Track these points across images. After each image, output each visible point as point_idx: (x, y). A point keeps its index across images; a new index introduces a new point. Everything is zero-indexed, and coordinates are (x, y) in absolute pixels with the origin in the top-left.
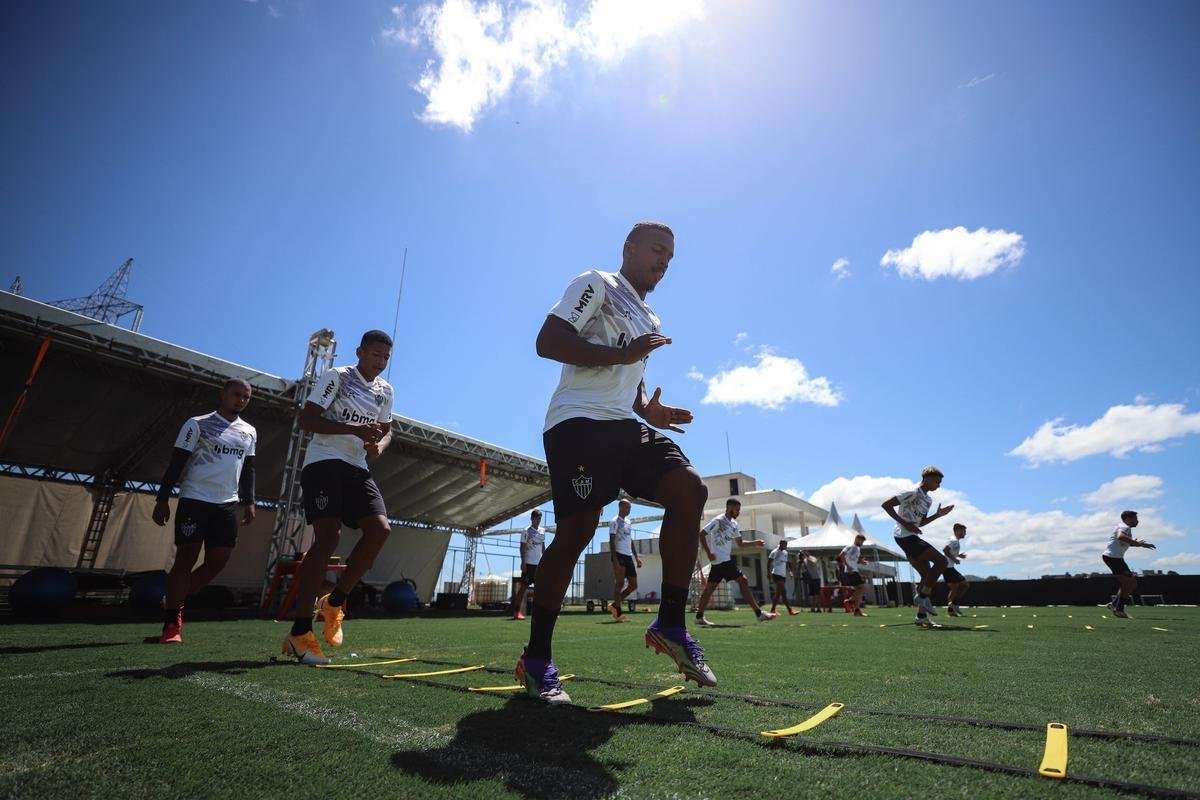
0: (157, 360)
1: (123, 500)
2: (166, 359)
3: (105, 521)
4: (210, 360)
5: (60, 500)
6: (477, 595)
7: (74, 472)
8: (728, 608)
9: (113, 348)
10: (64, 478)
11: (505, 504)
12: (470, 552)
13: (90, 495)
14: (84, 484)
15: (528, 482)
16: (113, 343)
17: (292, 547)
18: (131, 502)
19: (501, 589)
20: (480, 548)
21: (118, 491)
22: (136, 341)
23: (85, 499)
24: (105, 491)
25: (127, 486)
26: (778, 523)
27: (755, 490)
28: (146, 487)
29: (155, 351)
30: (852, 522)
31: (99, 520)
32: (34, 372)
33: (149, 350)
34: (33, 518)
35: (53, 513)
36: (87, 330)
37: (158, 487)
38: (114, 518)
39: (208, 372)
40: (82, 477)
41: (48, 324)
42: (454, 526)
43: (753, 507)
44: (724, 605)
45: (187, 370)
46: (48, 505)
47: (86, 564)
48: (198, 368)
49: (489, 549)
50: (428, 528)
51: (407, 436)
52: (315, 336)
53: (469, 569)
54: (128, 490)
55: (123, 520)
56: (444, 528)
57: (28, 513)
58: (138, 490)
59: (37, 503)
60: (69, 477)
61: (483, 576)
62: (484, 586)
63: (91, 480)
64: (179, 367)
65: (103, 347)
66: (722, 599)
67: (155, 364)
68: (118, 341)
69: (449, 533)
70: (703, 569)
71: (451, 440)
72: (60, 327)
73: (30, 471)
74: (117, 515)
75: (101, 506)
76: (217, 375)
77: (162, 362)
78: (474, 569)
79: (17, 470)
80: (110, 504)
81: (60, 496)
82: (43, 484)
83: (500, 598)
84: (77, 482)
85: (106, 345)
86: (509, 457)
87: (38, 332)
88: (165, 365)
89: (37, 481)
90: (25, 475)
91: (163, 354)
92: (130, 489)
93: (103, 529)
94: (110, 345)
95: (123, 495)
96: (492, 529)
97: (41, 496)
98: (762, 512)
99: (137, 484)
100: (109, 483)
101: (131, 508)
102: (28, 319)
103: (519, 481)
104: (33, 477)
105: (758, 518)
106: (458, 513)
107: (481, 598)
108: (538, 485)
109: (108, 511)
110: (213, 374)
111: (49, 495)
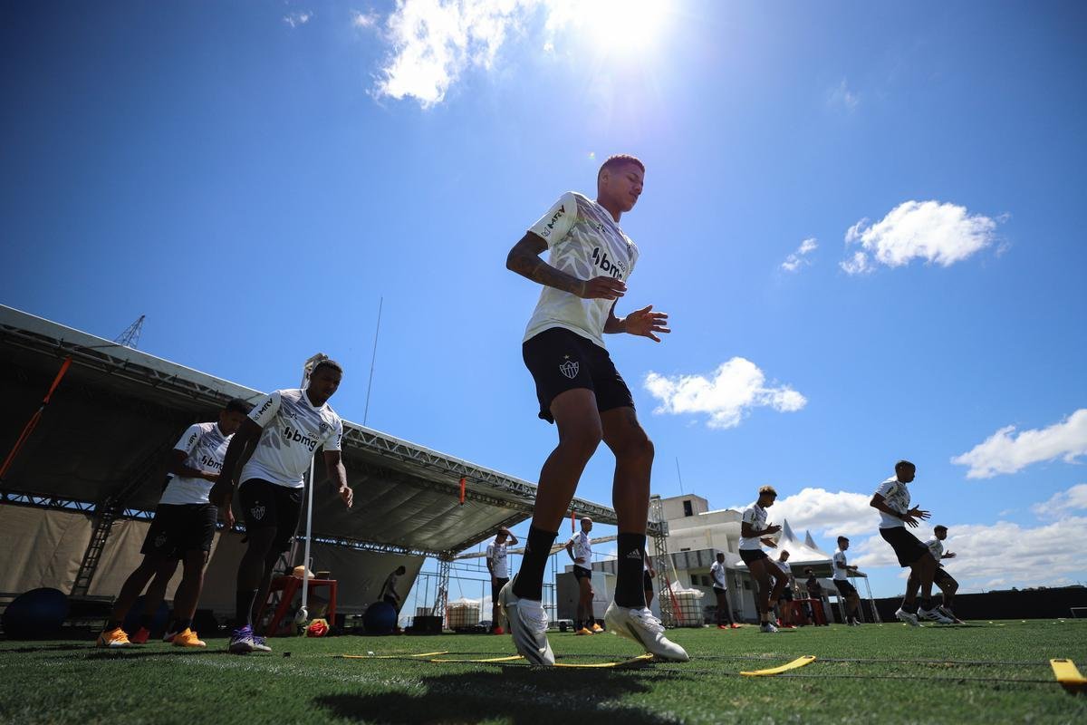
0: (166, 379)
1: (120, 528)
2: (174, 379)
3: (101, 548)
4: (215, 381)
5: (62, 528)
6: (450, 620)
7: (78, 501)
8: (698, 626)
9: (127, 369)
10: (68, 506)
11: (475, 527)
12: (443, 577)
13: (90, 523)
14: (86, 512)
15: (498, 505)
16: (128, 364)
17: (283, 563)
18: (127, 528)
19: (473, 612)
20: (452, 573)
21: (117, 519)
22: (148, 362)
23: (86, 524)
24: (103, 519)
25: (125, 514)
26: (733, 543)
27: (708, 511)
28: (142, 515)
29: (165, 371)
30: (804, 538)
31: (97, 546)
32: (52, 390)
33: (159, 370)
34: (35, 547)
35: (54, 542)
36: (105, 351)
37: (153, 515)
38: (110, 546)
39: (212, 391)
40: (84, 506)
41: (70, 345)
42: (427, 550)
43: (708, 527)
44: (694, 622)
45: (194, 390)
46: (50, 533)
47: (79, 593)
48: (203, 388)
49: (461, 574)
50: (404, 552)
51: (393, 454)
52: (310, 361)
53: (443, 593)
54: (125, 518)
55: (117, 547)
56: (418, 553)
57: (31, 541)
58: (135, 518)
59: (41, 531)
60: (72, 505)
61: (454, 600)
62: (457, 609)
63: (92, 509)
64: (186, 387)
65: (118, 368)
66: (692, 616)
67: (165, 384)
68: (133, 362)
69: (423, 557)
70: (672, 586)
71: (434, 458)
72: (82, 349)
73: (37, 500)
74: (114, 542)
75: (99, 533)
76: (221, 394)
77: (171, 382)
78: (446, 593)
79: (26, 499)
80: (108, 531)
81: (62, 524)
82: (49, 513)
83: (472, 622)
84: (79, 511)
85: (121, 365)
86: (487, 474)
87: (60, 352)
88: (173, 385)
89: (41, 510)
90: (31, 504)
91: (172, 375)
92: (128, 516)
93: (99, 556)
94: (125, 366)
95: (122, 522)
96: (464, 553)
97: (44, 523)
98: (717, 532)
99: (134, 512)
100: (109, 511)
101: (127, 535)
102: (54, 341)
103: (490, 503)
104: (38, 506)
105: (714, 537)
106: (431, 538)
107: (453, 622)
108: (509, 507)
109: (105, 539)
110: (217, 393)
111: (51, 523)
